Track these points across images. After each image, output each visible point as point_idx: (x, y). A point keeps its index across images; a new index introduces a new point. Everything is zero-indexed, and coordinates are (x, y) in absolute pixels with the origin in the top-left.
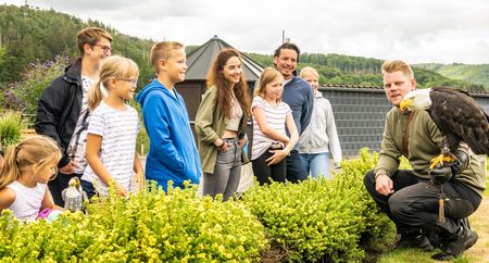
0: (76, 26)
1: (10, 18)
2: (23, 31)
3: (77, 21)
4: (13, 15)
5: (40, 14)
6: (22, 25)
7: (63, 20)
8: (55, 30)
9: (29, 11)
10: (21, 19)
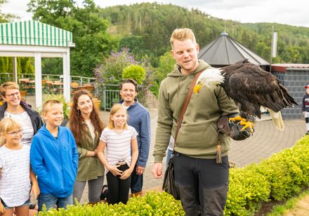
0: (183, 13)
1: (146, 10)
2: (153, 17)
3: (184, 10)
4: (148, 8)
5: (164, 7)
6: (153, 14)
7: (177, 10)
8: (171, 17)
9: (157, 5)
10: (152, 11)
